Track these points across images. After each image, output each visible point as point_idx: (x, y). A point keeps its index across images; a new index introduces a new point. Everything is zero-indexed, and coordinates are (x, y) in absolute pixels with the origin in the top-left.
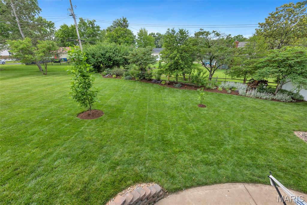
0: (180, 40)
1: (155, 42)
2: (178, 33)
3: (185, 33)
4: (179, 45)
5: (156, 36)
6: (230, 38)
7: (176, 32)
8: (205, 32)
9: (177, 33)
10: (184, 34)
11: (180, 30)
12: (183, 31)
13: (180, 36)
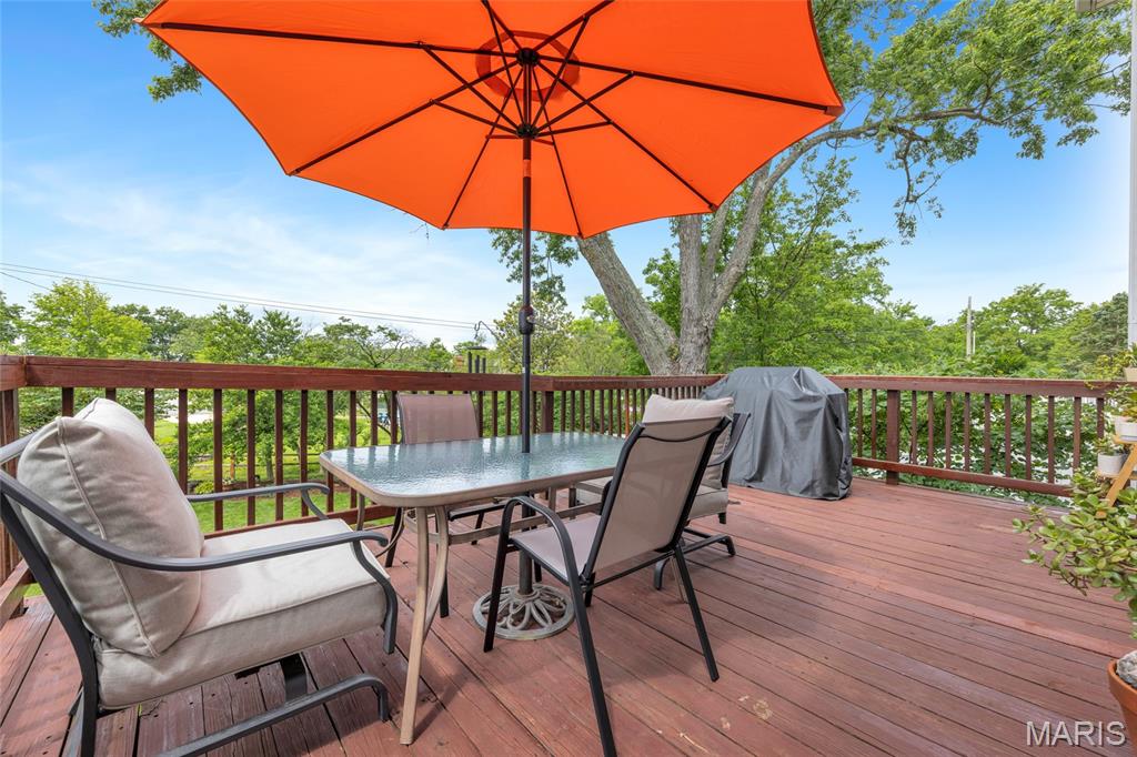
0: (270, 340)
1: (150, 341)
2: (263, 321)
3: (289, 324)
4: (268, 355)
5: (157, 317)
6: (439, 346)
7: (255, 319)
8: (358, 327)
9: (260, 321)
10: (284, 325)
11: (270, 315)
12: (281, 317)
13: (272, 329)
